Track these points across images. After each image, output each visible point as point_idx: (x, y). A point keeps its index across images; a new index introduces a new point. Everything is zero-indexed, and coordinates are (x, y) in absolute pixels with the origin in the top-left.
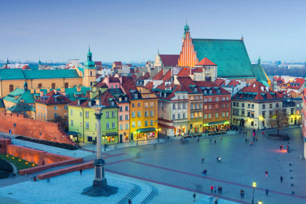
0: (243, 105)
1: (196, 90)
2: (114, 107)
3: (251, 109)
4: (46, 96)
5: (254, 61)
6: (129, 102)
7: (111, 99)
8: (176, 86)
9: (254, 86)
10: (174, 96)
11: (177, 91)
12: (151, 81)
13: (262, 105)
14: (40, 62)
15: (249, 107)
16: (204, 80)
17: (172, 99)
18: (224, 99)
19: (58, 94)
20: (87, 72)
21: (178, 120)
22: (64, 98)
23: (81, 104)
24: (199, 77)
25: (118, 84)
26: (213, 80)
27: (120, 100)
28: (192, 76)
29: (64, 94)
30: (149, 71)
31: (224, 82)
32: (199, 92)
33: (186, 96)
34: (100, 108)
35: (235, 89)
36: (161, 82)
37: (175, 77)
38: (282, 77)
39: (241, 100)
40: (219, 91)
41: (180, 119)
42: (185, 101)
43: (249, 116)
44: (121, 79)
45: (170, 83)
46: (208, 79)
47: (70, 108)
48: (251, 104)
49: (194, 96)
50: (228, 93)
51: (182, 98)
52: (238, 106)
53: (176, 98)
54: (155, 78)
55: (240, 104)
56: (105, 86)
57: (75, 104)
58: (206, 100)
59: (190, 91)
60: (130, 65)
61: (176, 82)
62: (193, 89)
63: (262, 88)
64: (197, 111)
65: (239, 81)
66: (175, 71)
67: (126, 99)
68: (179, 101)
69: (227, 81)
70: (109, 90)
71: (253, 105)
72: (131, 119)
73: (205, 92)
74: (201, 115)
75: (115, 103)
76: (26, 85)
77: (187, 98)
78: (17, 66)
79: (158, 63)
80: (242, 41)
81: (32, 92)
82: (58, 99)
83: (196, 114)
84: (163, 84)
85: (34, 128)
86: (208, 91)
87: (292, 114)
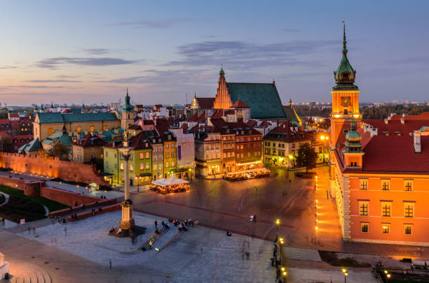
0: (274, 145)
1: (228, 131)
2: (148, 148)
3: (281, 149)
4: (83, 139)
5: (285, 103)
6: (162, 143)
7: (145, 141)
8: (210, 127)
9: (284, 126)
10: (207, 137)
11: (210, 132)
12: (186, 122)
13: (291, 144)
14: (84, 106)
15: (280, 146)
16: (236, 121)
17: (206, 140)
18: (255, 139)
19: (95, 136)
20: (125, 115)
21: (212, 159)
22: (100, 140)
23: (116, 145)
24: (232, 119)
25: (152, 126)
26: (245, 121)
27: (154, 141)
28: (224, 118)
29: (101, 137)
30: (185, 113)
31: (256, 122)
32: (231, 133)
33: (218, 136)
34: (128, 150)
35: (267, 129)
36: (195, 124)
37: (209, 119)
38: (313, 118)
39: (272, 139)
40: (251, 132)
41: (214, 159)
42: (218, 141)
43: (279, 155)
44: (155, 122)
45: (204, 124)
46: (240, 120)
47: (106, 150)
48: (282, 143)
49: (227, 137)
50: (259, 133)
51: (215, 139)
52: (269, 145)
53: (209, 139)
54: (191, 120)
55: (272, 143)
56: (139, 128)
57: (110, 146)
58: (238, 140)
59: (223, 132)
60: (168, 108)
61: (210, 124)
62: (225, 130)
63: (292, 128)
64: (230, 151)
65: (271, 122)
66: (209, 112)
67: (160, 140)
68: (212, 142)
69: (259, 122)
70: (143, 132)
71: (283, 145)
72: (165, 160)
73: (237, 133)
74: (233, 154)
75: (149, 145)
76: (64, 128)
77: (219, 138)
78: (59, 110)
79: (195, 106)
80: (273, 85)
81: (70, 134)
82: (95, 141)
83: (229, 153)
84: (198, 125)
85: (69, 170)
86: (240, 132)
87: (321, 152)
